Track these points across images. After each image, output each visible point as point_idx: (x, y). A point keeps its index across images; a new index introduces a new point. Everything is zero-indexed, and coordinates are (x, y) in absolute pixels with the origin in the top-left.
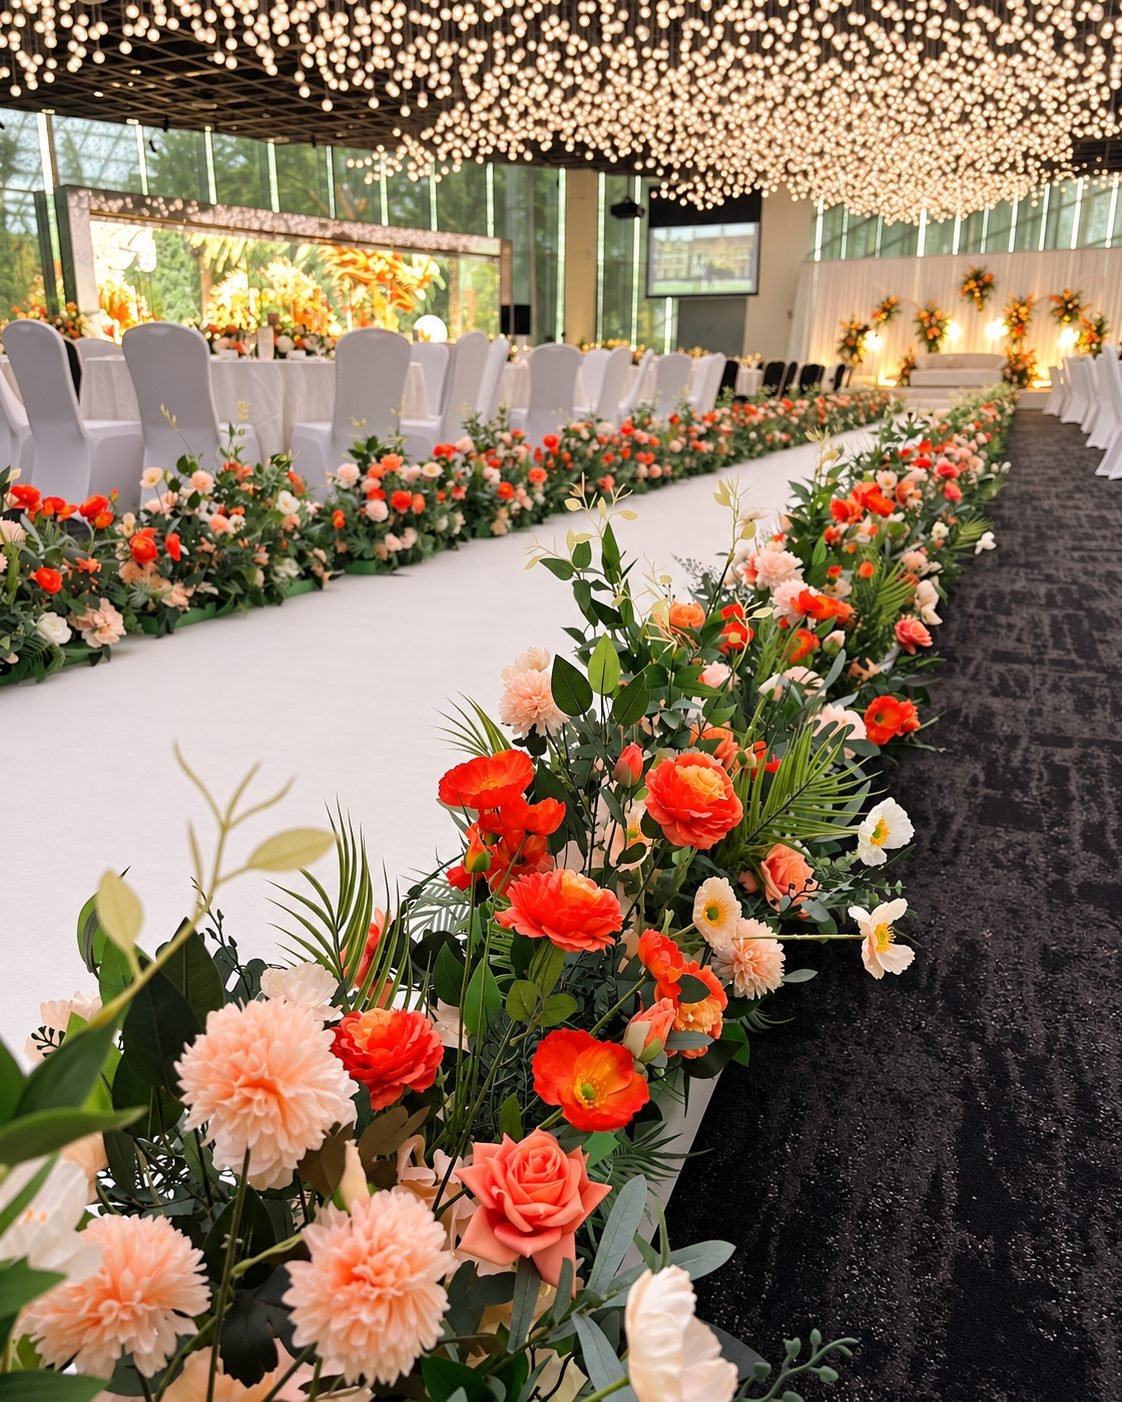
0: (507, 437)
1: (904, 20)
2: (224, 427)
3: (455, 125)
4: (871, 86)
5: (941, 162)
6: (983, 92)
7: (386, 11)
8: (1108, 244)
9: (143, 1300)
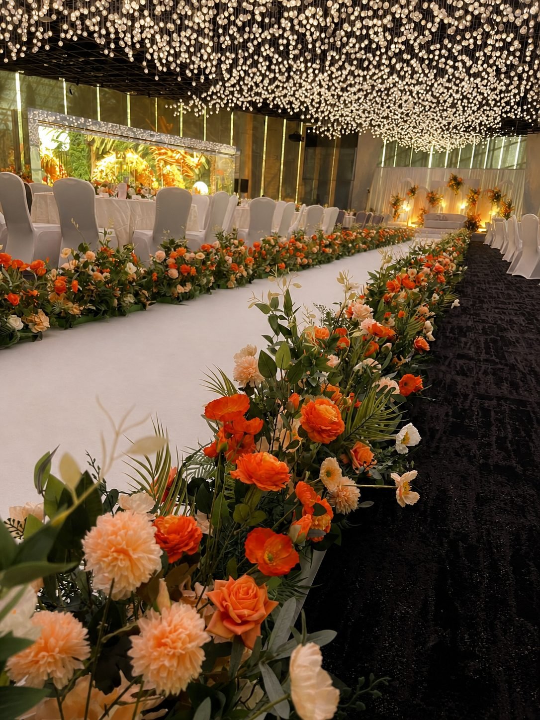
0: (236, 242)
1: (428, 58)
2: (101, 230)
3: (217, 92)
4: (411, 87)
5: (442, 125)
6: (462, 94)
7: (188, 35)
8: (515, 168)
9: (59, 652)
